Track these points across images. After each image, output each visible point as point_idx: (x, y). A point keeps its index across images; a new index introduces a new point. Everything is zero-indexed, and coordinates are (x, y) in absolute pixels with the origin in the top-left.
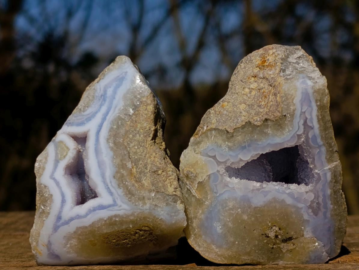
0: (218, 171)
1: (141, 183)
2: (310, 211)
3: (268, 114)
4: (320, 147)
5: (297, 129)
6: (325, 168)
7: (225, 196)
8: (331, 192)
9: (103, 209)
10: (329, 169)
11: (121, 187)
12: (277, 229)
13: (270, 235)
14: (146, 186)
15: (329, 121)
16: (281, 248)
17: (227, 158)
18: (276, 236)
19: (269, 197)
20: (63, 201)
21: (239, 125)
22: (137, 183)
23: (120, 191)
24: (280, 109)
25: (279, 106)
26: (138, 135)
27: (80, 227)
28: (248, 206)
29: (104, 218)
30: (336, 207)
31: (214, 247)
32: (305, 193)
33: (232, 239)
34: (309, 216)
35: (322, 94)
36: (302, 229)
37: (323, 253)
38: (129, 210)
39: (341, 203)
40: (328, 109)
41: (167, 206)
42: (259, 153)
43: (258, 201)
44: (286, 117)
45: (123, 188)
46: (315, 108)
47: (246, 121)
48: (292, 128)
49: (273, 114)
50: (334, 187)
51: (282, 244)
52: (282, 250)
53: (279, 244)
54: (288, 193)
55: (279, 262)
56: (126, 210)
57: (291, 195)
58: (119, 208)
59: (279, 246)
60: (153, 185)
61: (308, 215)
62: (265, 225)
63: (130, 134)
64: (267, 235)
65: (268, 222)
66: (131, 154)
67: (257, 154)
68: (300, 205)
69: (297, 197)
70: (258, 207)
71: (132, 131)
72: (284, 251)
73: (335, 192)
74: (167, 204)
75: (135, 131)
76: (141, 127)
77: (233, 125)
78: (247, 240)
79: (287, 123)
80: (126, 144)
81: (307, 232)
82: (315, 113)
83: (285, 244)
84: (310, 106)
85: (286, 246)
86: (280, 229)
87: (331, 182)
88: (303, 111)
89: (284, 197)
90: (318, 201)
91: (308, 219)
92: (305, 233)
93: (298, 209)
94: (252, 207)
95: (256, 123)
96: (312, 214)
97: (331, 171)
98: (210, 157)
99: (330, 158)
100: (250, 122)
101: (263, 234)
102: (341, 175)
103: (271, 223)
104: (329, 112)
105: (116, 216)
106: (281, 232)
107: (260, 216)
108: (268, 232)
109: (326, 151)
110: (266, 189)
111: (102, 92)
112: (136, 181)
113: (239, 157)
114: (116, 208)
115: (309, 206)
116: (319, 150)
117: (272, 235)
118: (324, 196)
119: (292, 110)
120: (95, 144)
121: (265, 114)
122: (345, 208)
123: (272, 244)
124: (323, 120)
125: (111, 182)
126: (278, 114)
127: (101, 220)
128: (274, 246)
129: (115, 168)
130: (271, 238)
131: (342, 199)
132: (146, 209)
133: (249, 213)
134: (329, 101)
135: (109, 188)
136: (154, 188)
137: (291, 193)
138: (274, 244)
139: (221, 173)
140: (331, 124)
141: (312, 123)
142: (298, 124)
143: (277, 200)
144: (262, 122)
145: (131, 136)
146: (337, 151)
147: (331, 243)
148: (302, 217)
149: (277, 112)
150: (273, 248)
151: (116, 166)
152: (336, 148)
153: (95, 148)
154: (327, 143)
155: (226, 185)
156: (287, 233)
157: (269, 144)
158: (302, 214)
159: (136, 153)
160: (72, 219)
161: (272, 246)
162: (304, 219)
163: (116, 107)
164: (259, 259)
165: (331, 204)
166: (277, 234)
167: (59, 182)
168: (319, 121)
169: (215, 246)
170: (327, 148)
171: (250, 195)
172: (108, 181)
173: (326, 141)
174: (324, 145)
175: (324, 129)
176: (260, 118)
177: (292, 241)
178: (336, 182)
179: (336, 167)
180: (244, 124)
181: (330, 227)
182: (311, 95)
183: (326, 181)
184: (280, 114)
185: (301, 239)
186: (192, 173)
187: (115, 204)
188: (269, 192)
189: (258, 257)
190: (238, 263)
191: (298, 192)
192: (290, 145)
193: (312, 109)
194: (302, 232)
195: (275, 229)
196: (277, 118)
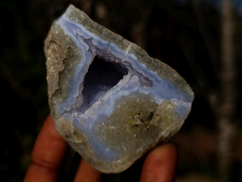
0: (74, 117)
2: (145, 87)
3: (62, 57)
4: (108, 45)
5: (84, 48)
6: (126, 54)
7: (91, 126)
8: (145, 64)
10: (129, 52)
12: (138, 116)
13: (137, 124)
15: (98, 25)
16: (152, 124)
17: (70, 104)
18: (142, 121)
19: (112, 102)
21: (58, 80)
24: (64, 47)
25: (62, 46)
28: (106, 119)
30: (159, 71)
31: (115, 162)
32: (130, 80)
33: (119, 148)
34: (148, 91)
35: (76, 14)
36: (152, 102)
37: (183, 104)
39: (160, 65)
40: (89, 19)
42: (81, 84)
43: (109, 110)
44: (71, 48)
46: (81, 26)
47: (58, 74)
48: (80, 50)
49: (63, 54)
50: (144, 60)
51: (150, 122)
52: (154, 125)
53: (148, 123)
54: (120, 89)
55: (161, 133)
57: (123, 89)
59: (149, 124)
61: (146, 90)
62: (128, 121)
64: (136, 125)
65: (128, 117)
67: (80, 86)
68: (135, 89)
69: (128, 87)
70: (112, 114)
72: (156, 124)
73: (149, 62)
77: (56, 84)
78: (127, 139)
79: (74, 50)
81: (157, 100)
82: (83, 29)
83: (153, 120)
84: (77, 27)
85: (154, 120)
86: (139, 114)
87: (139, 59)
88: (75, 34)
89: (121, 93)
90: (143, 76)
91: (149, 93)
92: (157, 103)
93: (136, 93)
94: (109, 118)
95: (62, 69)
96: (148, 88)
97: (131, 53)
98: (64, 113)
99: (122, 46)
100: (59, 72)
101: (132, 126)
102: (141, 49)
103: (130, 116)
104: (92, 21)
106: (142, 115)
107: (119, 118)
108: (134, 123)
109: (115, 44)
110: (106, 99)
113: (74, 97)
115: (141, 85)
116: (110, 48)
117: (138, 122)
118: (144, 70)
119: (69, 41)
121: (60, 59)
122: (166, 66)
123: (145, 127)
124: (93, 29)
126: (65, 51)
128: (148, 127)
130: (140, 125)
131: (158, 63)
133: (111, 122)
134: (86, 15)
137: (122, 88)
138: (146, 126)
139: (76, 116)
140: (102, 26)
141: (88, 36)
142: (81, 44)
143: (118, 99)
144: (64, 65)
146: (123, 39)
147: (181, 94)
148: (144, 94)
149: (64, 50)
150: (148, 129)
152: (120, 37)
154: (111, 39)
155: (85, 120)
156: (146, 112)
157: (79, 73)
158: (142, 93)
161: (146, 129)
162: (147, 96)
164: (147, 144)
165: (154, 71)
166: (141, 118)
168: (91, 31)
169: (114, 160)
170: (114, 42)
171: (101, 112)
173: (109, 39)
174: (110, 42)
175: (100, 33)
176: (61, 64)
177: (154, 114)
178: (142, 56)
179: (132, 48)
180: (59, 76)
181: (169, 86)
182: (70, 21)
183: (135, 61)
184: (67, 50)
185: (159, 108)
186: (66, 132)
188: (109, 99)
189: (145, 142)
190: (138, 157)
191: (126, 83)
192: (91, 61)
193: (80, 28)
194: (154, 104)
195: (137, 117)
196: (67, 54)
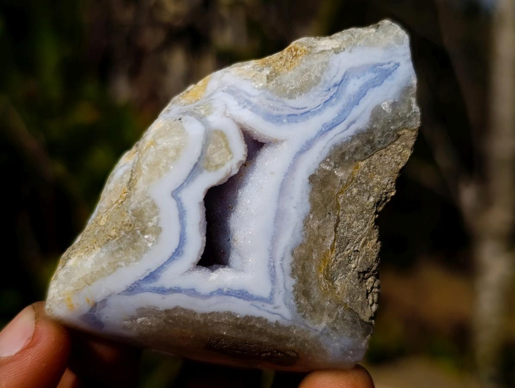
1: (333, 284)
9: (245, 299)
11: (296, 276)
14: (337, 292)
20: (178, 253)
22: (327, 281)
23: (291, 282)
26: (366, 195)
27: (182, 309)
29: (237, 315)
38: (288, 320)
41: (350, 337)
45: (297, 278)
56: (283, 317)
58: (273, 311)
60: (349, 295)
63: (355, 187)
66: (340, 225)
71: (361, 184)
74: (352, 334)
75: (365, 185)
76: (378, 183)
80: (341, 201)
105: (259, 319)
111: (338, 79)
112: (326, 277)
114: (269, 307)
120: (286, 174)
125: (282, 259)
127: (229, 314)
129: (303, 236)
132: (316, 330)
135: (274, 267)
136: (348, 300)
145: (355, 191)
151: (306, 234)
153: (284, 180)
159: (349, 226)
160: (176, 290)
163: (353, 122)
167: (185, 211)
172: (279, 254)
187: (270, 300)
